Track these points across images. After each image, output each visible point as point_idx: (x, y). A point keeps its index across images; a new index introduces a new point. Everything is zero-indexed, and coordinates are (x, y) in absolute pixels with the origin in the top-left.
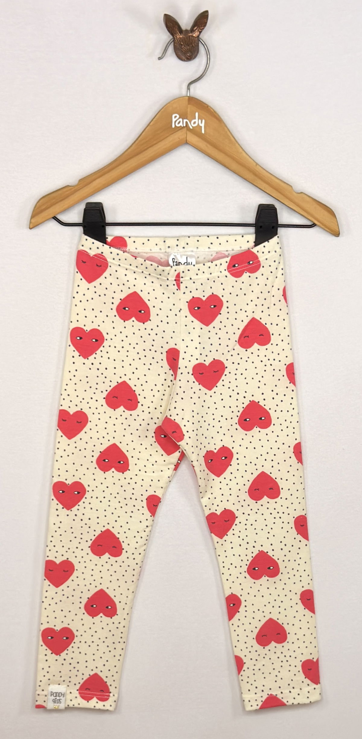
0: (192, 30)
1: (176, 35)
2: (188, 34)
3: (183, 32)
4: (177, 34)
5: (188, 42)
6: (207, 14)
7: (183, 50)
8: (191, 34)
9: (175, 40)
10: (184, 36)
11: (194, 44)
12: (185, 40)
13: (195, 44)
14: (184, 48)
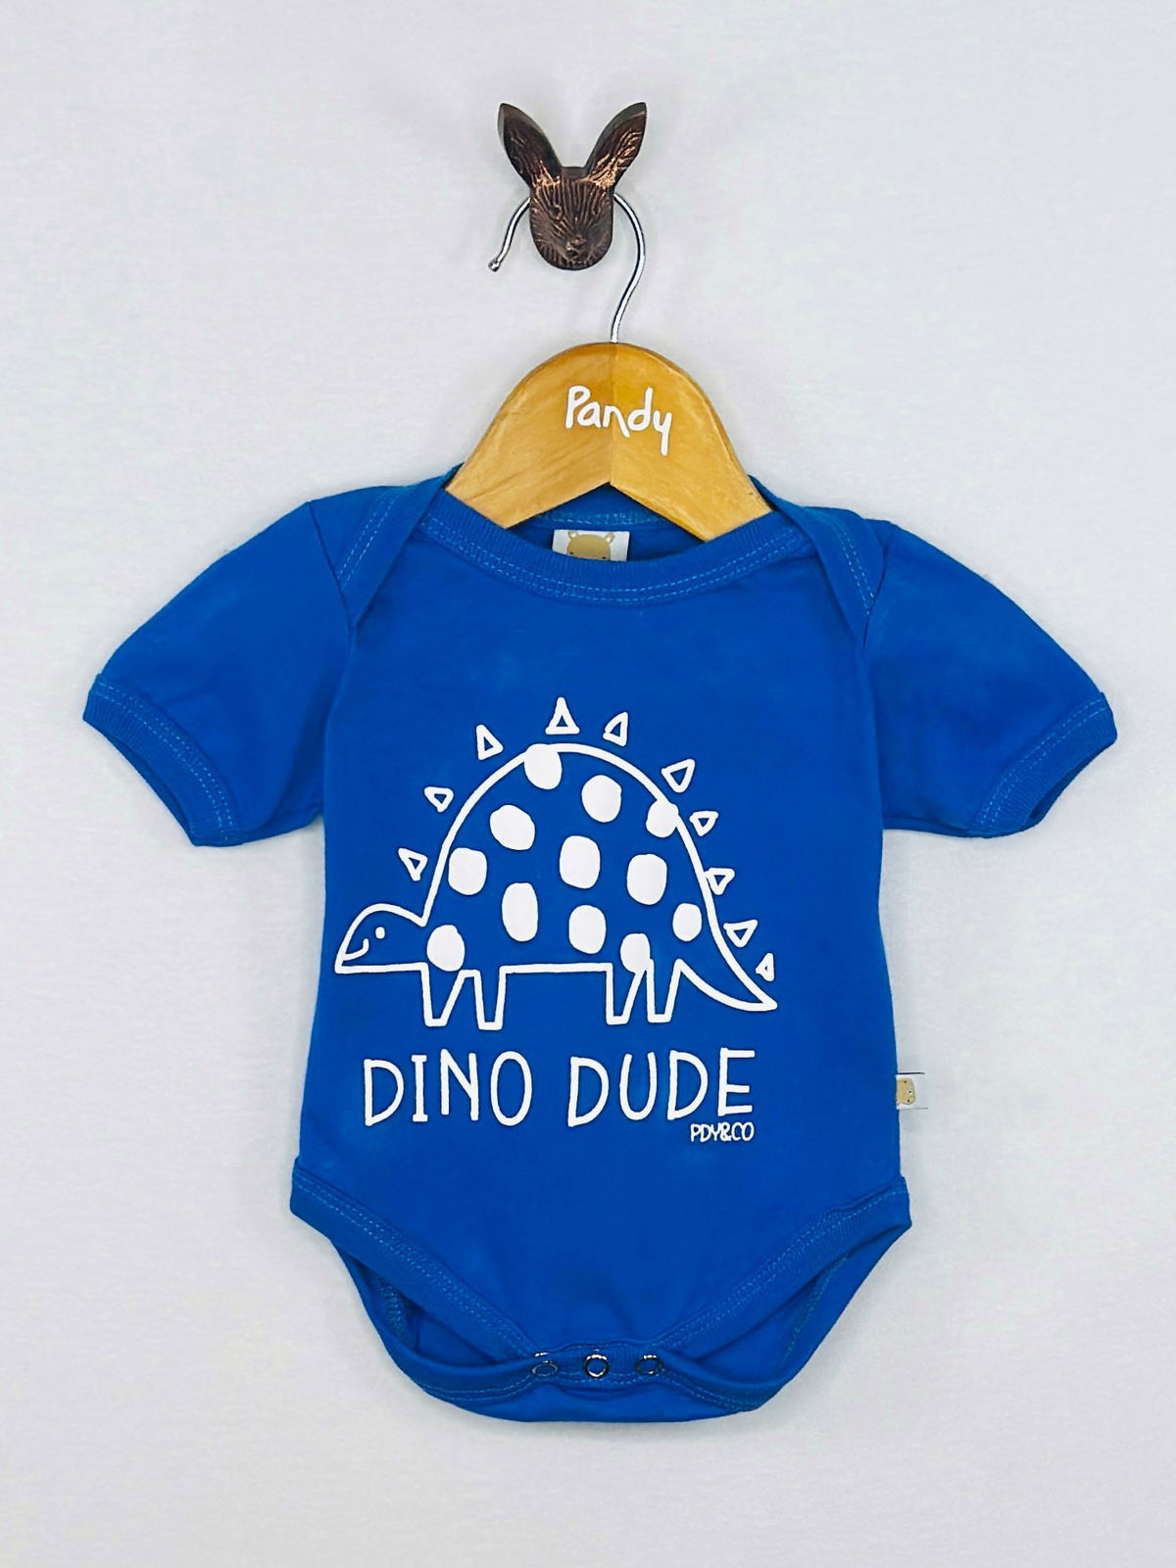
0: (592, 166)
1: (538, 181)
2: (574, 180)
3: (563, 171)
4: (542, 175)
5: (575, 203)
6: (643, 113)
7: (561, 226)
8: (586, 179)
9: (536, 197)
10: (565, 182)
11: (596, 212)
12: (566, 195)
13: (599, 211)
14: (564, 221)
